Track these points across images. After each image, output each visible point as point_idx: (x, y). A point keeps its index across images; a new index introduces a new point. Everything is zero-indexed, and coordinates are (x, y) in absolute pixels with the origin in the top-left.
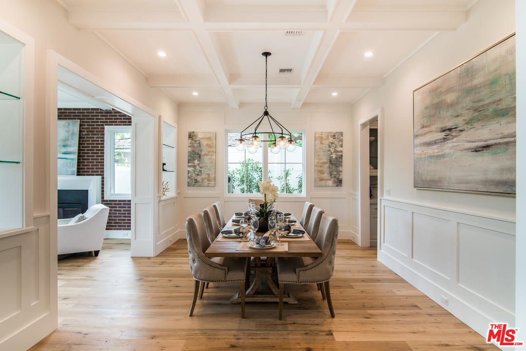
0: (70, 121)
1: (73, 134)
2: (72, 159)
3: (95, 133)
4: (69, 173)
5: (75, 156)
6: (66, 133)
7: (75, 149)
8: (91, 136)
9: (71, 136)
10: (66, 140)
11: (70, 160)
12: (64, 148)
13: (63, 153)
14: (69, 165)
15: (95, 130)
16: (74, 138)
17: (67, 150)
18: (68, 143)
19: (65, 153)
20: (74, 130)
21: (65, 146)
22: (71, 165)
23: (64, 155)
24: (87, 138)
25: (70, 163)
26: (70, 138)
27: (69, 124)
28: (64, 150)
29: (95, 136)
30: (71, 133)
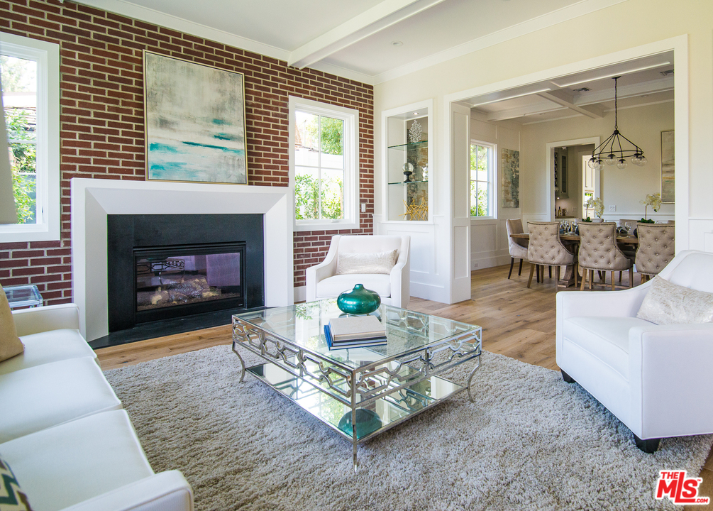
0: (226, 73)
1: (233, 99)
2: (237, 151)
3: (271, 105)
4: (234, 179)
5: (241, 146)
6: (219, 95)
7: (239, 129)
8: (262, 109)
9: (230, 103)
10: (219, 108)
11: (232, 153)
12: (216, 125)
13: (216, 137)
14: (231, 162)
15: (271, 100)
16: (236, 108)
17: (225, 132)
18: (225, 116)
19: (220, 137)
20: (234, 91)
21: (218, 122)
22: (236, 163)
23: (218, 140)
24: (256, 111)
25: (234, 159)
26: (227, 105)
27: (222, 76)
28: (217, 130)
29: (271, 111)
30: (228, 96)
